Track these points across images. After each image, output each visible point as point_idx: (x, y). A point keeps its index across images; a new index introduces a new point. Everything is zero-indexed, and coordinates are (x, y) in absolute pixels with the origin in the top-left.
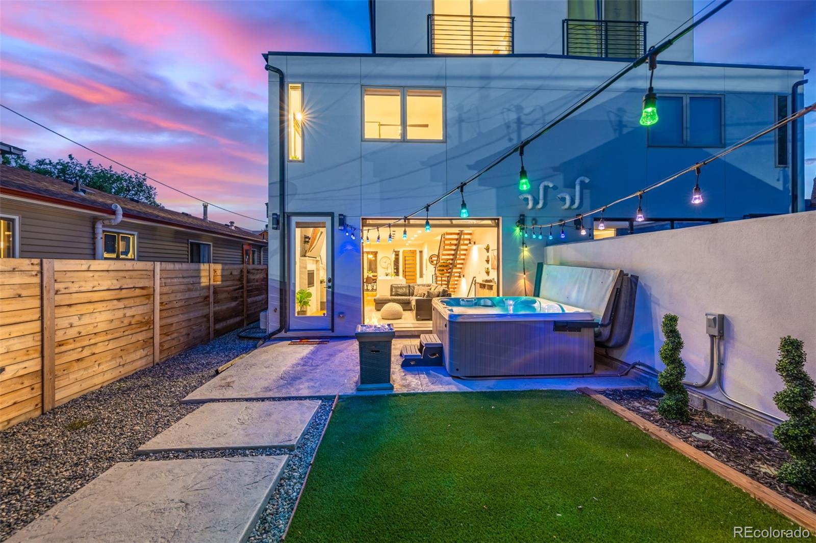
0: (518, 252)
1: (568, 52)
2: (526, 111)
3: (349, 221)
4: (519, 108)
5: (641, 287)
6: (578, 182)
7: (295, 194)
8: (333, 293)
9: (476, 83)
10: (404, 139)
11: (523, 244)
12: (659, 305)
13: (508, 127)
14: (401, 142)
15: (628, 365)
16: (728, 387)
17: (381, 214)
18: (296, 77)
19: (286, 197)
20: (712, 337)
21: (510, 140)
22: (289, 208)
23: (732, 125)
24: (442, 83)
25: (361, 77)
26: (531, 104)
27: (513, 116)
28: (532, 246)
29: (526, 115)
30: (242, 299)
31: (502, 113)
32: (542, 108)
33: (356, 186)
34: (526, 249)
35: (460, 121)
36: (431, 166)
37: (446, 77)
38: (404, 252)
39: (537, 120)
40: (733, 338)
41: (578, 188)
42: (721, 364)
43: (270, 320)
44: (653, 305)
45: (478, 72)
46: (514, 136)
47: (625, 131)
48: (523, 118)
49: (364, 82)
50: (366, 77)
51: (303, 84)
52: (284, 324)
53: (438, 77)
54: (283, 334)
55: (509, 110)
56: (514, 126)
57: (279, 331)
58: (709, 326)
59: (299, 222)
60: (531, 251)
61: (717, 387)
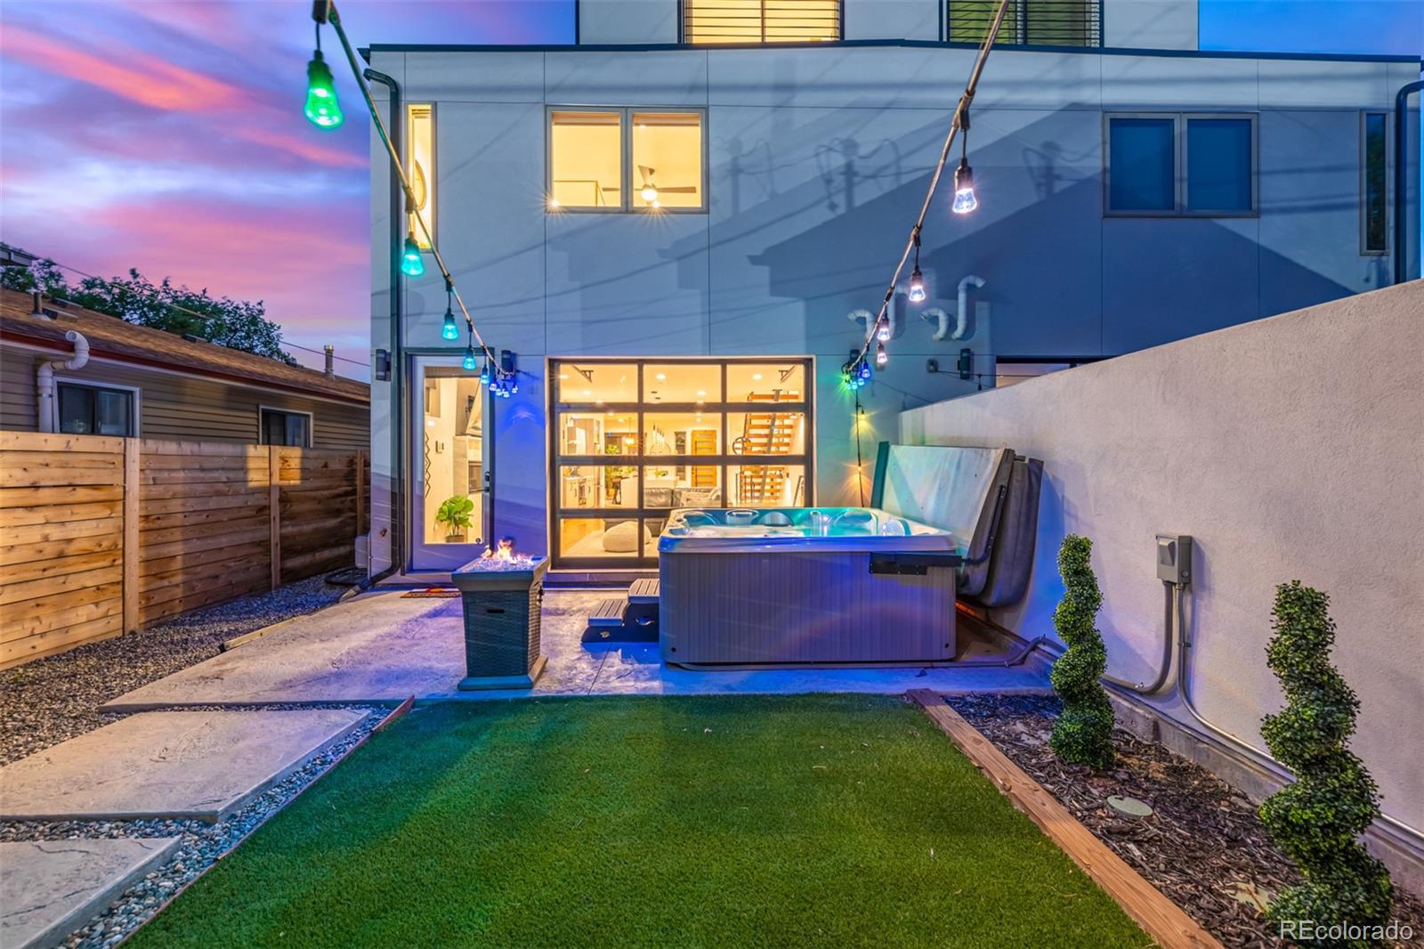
0: (849, 423)
1: (948, 37)
2: (863, 151)
3: (522, 364)
4: (850, 146)
5: (1048, 482)
6: (962, 287)
7: (421, 314)
8: (492, 501)
9: (766, 98)
10: (627, 209)
11: (857, 406)
12: (1076, 518)
13: (829, 181)
14: (620, 212)
15: (1026, 643)
16: (1198, 696)
17: (584, 350)
18: (423, 92)
19: (404, 320)
20: (1169, 585)
21: (833, 207)
22: (410, 340)
23: (1272, 173)
24: (699, 99)
25: (545, 90)
26: (870, 137)
27: (838, 161)
28: (873, 413)
29: (862, 158)
30: (353, 514)
31: (817, 155)
32: (893, 144)
33: (537, 298)
34: (862, 417)
35: (735, 171)
36: (679, 259)
37: (707, 88)
38: (694, 433)
39: (886, 167)
40: (1203, 586)
41: (962, 297)
42: (1186, 645)
43: (375, 552)
44: (1066, 517)
45: (769, 77)
46: (840, 200)
47: (1059, 186)
48: (858, 165)
49: (550, 99)
50: (555, 89)
51: (435, 105)
52: (400, 561)
53: (693, 88)
54: (397, 577)
55: (830, 149)
56: (839, 181)
57: (391, 571)
58: (1162, 562)
59: (432, 368)
60: (872, 420)
61: (1180, 696)
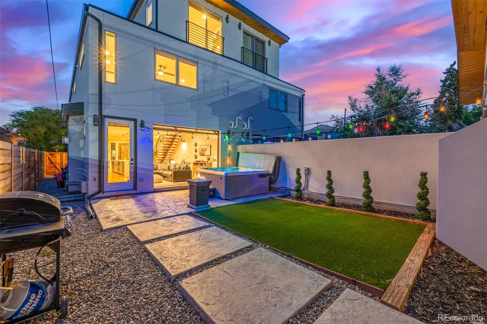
0: (227, 147)
1: (243, 62)
2: (231, 84)
3: (146, 125)
4: (228, 82)
5: (283, 161)
6: (249, 119)
7: (110, 104)
8: (136, 168)
9: (211, 65)
10: (177, 85)
11: (229, 143)
12: (289, 166)
13: (224, 89)
14: (176, 85)
15: (277, 188)
16: (309, 188)
17: (165, 123)
18: (112, 29)
19: (103, 105)
20: (306, 174)
21: (224, 95)
22: (105, 113)
24: (196, 60)
25: (154, 43)
26: (233, 81)
27: (226, 85)
28: (232, 145)
29: (230, 85)
31: (222, 82)
32: (236, 84)
33: (151, 105)
34: (230, 146)
35: (204, 81)
36: (191, 101)
37: (198, 58)
38: (119, 144)
39: (234, 89)
40: (311, 174)
41: (249, 121)
42: (308, 182)
43: (92, 187)
44: (287, 166)
45: (212, 60)
46: (226, 94)
47: (262, 100)
48: (230, 87)
49: (155, 46)
50: (157, 43)
51: (116, 34)
52: (101, 189)
53: (194, 56)
54: (101, 195)
55: (224, 81)
56: (226, 89)
57: (98, 193)
58: (305, 171)
59: (110, 123)
60: (232, 147)
61: (307, 189)
